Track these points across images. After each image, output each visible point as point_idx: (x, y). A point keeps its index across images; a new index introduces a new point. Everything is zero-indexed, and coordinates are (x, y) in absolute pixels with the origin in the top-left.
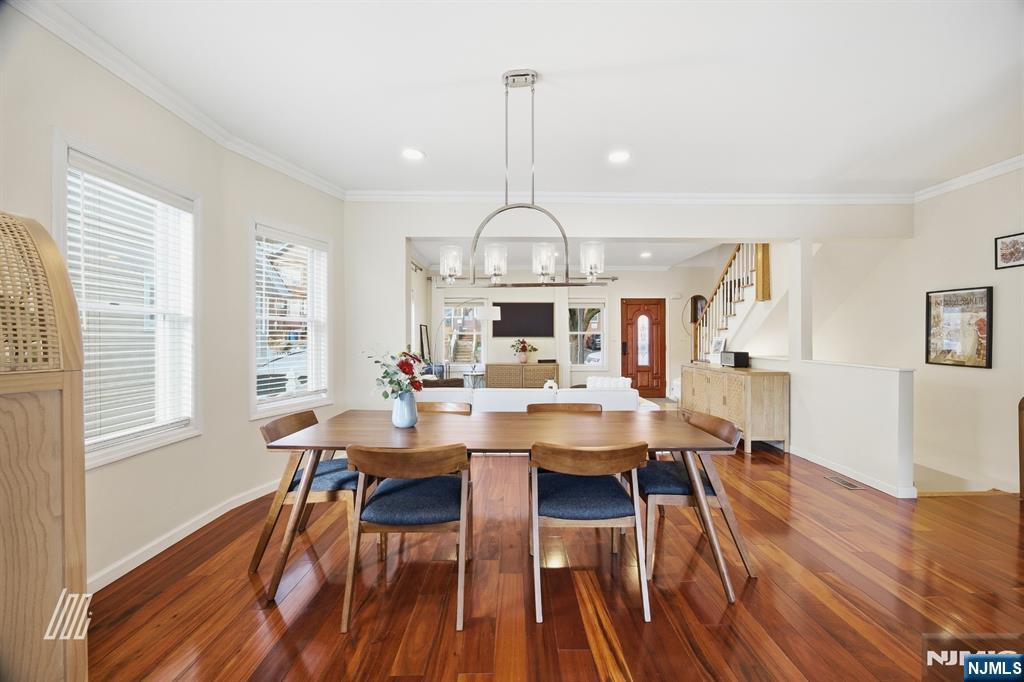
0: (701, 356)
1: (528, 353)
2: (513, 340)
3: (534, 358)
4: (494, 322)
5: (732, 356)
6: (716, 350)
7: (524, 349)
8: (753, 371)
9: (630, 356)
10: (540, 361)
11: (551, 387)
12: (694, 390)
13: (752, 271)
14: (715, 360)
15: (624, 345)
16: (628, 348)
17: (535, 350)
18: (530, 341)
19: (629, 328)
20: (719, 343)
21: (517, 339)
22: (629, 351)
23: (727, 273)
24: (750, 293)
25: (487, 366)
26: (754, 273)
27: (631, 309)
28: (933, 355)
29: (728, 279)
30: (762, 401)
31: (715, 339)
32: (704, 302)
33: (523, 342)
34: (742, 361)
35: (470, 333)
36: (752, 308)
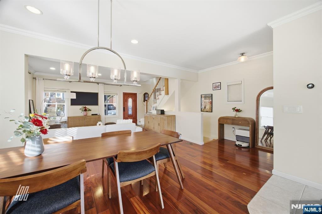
0: (149, 111)
1: (87, 112)
2: (81, 107)
3: (90, 113)
4: (72, 99)
5: (160, 111)
6: (153, 109)
7: (86, 110)
8: (165, 115)
9: (126, 112)
10: (92, 115)
11: (100, 125)
12: (149, 122)
13: (164, 86)
14: (154, 112)
15: (124, 108)
16: (125, 109)
17: (90, 110)
18: (88, 107)
19: (126, 102)
20: (154, 107)
21: (82, 106)
22: (126, 110)
23: (156, 86)
24: (163, 93)
25: (68, 117)
26: (164, 87)
27: (126, 96)
28: (202, 110)
29: (157, 88)
30: (169, 124)
31: (153, 106)
32: (147, 95)
33: (85, 107)
34: (162, 112)
35: (54, 104)
36: (164, 97)
